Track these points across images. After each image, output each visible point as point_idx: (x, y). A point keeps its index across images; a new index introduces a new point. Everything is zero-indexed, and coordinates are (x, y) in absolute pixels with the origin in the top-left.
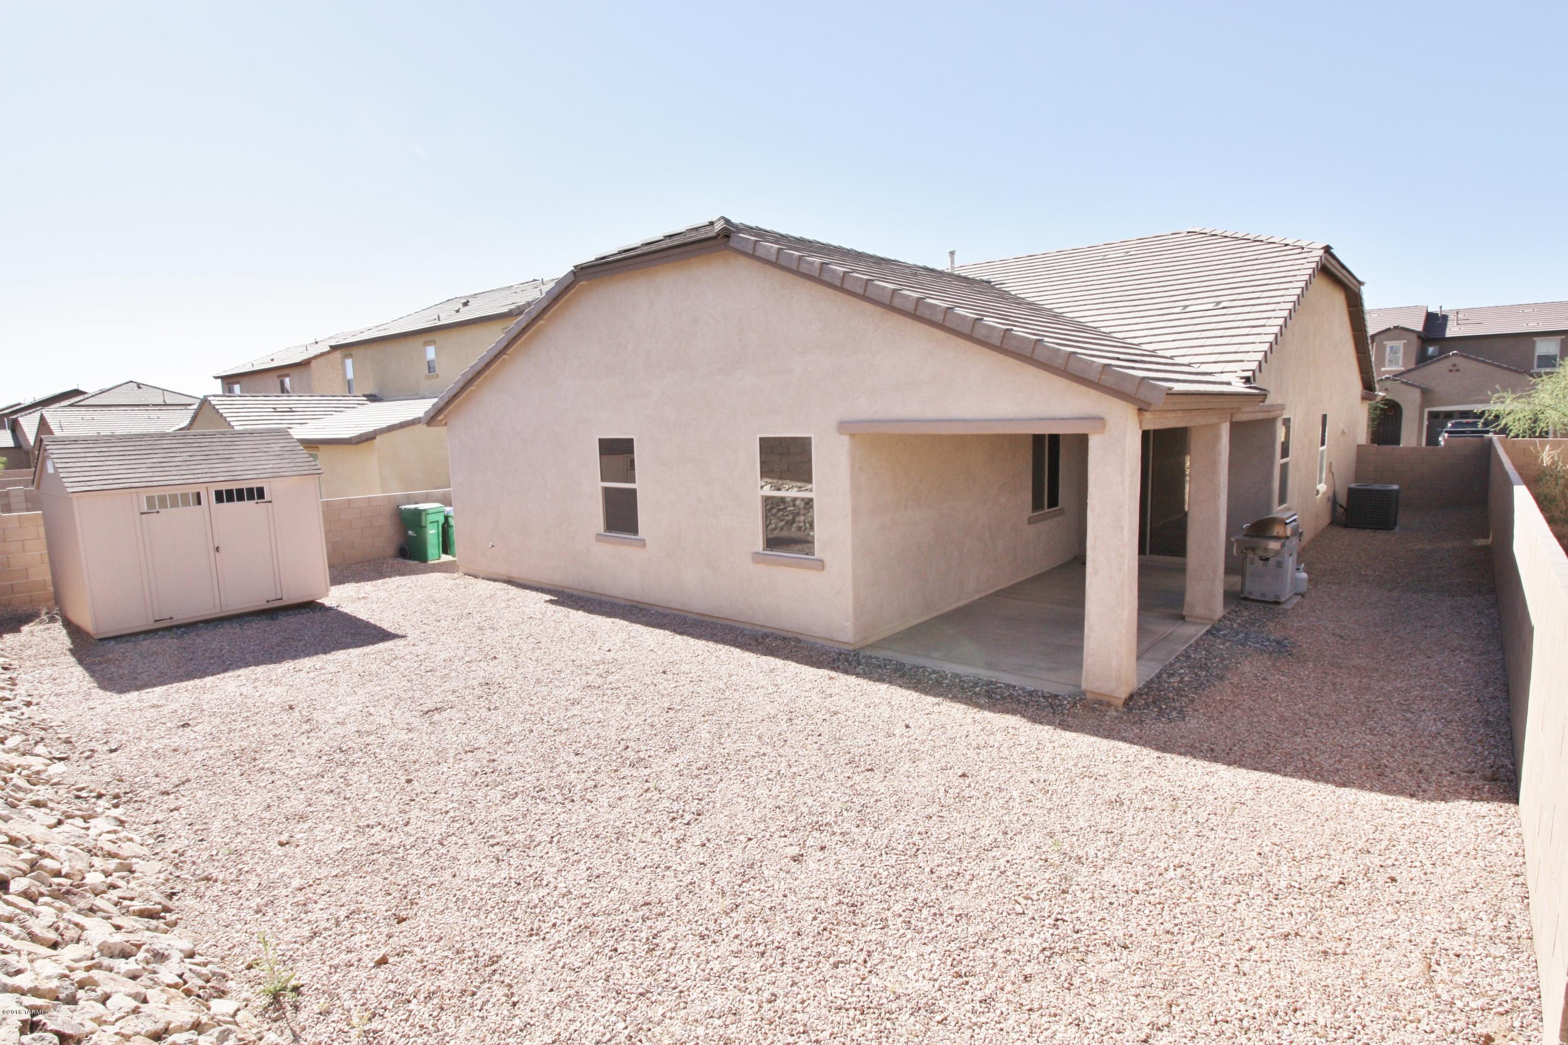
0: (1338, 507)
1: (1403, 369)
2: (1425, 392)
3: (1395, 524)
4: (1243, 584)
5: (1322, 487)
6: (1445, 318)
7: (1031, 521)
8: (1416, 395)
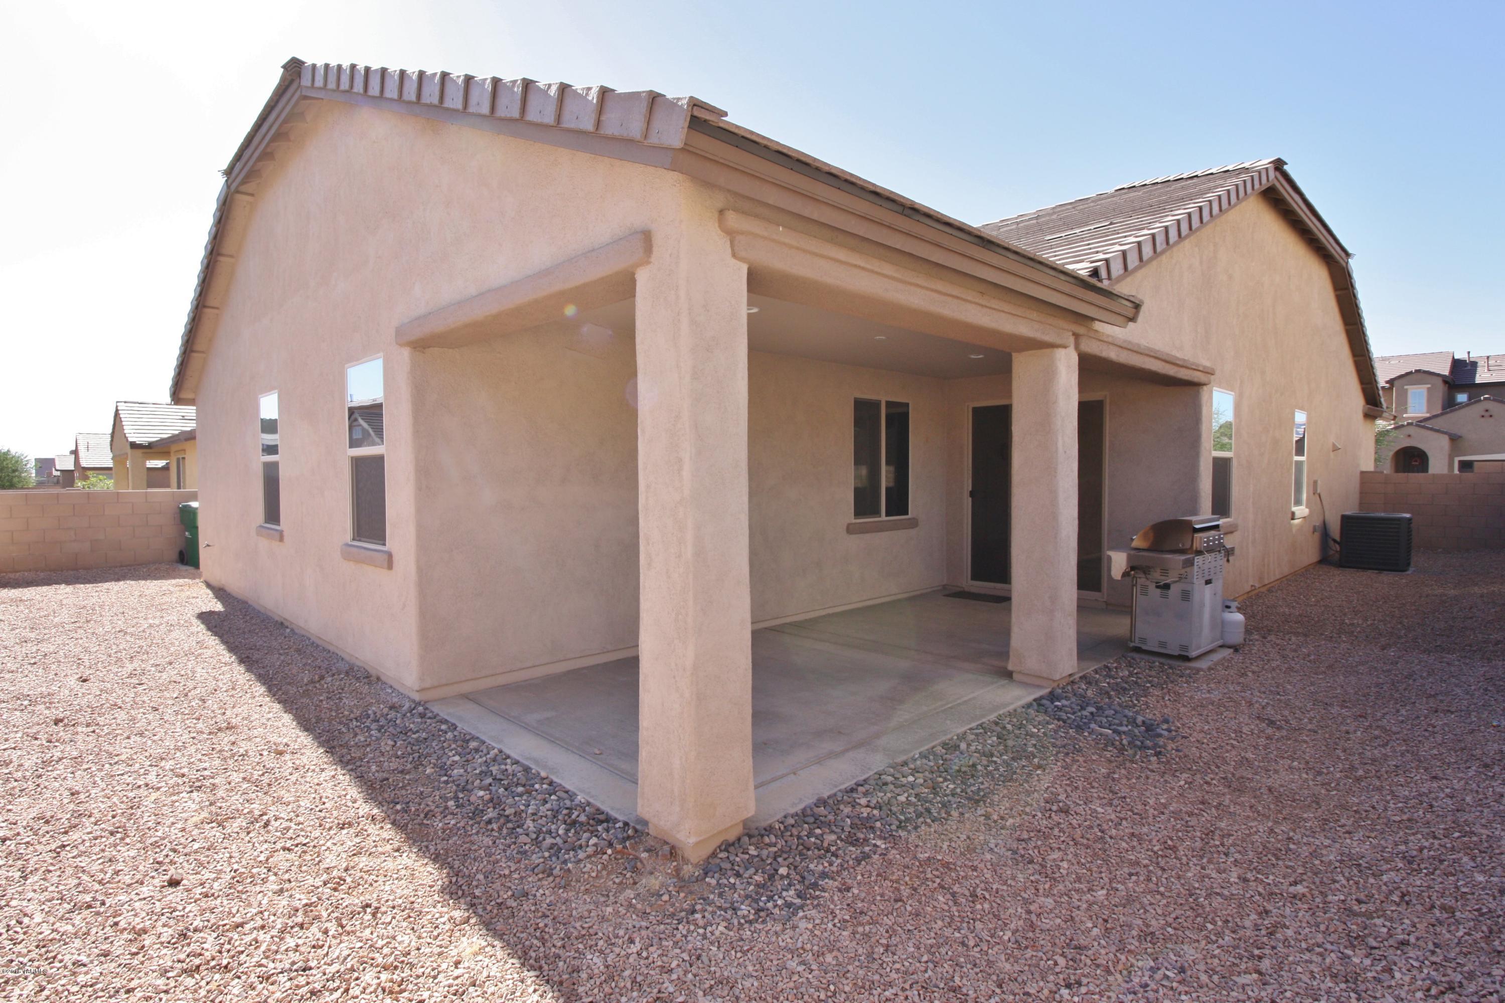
0: (1331, 543)
1: (1428, 415)
2: (1455, 439)
3: (1409, 564)
4: (1133, 626)
5: (1301, 511)
6: (1474, 364)
7: (851, 530)
8: (1445, 441)
